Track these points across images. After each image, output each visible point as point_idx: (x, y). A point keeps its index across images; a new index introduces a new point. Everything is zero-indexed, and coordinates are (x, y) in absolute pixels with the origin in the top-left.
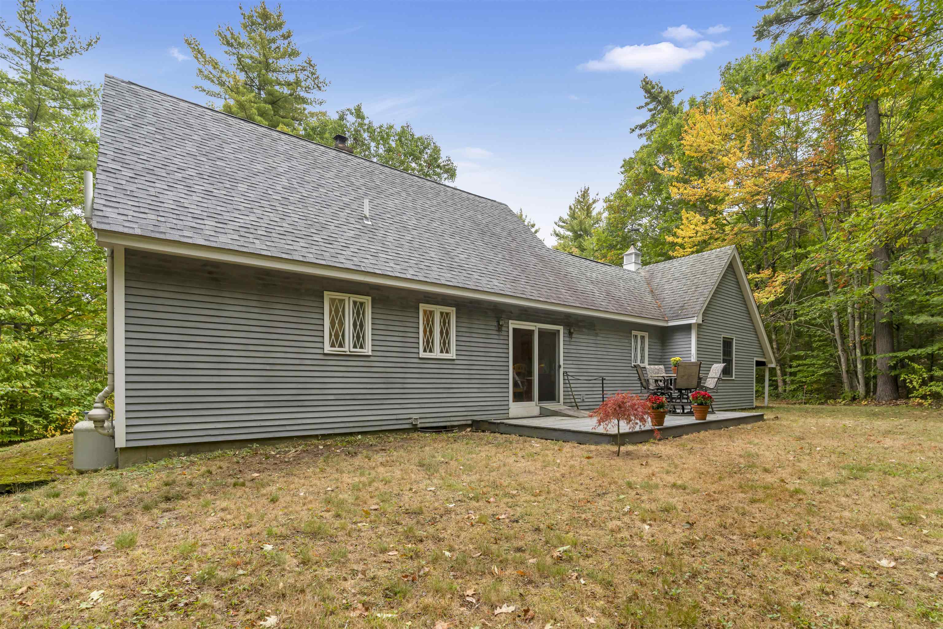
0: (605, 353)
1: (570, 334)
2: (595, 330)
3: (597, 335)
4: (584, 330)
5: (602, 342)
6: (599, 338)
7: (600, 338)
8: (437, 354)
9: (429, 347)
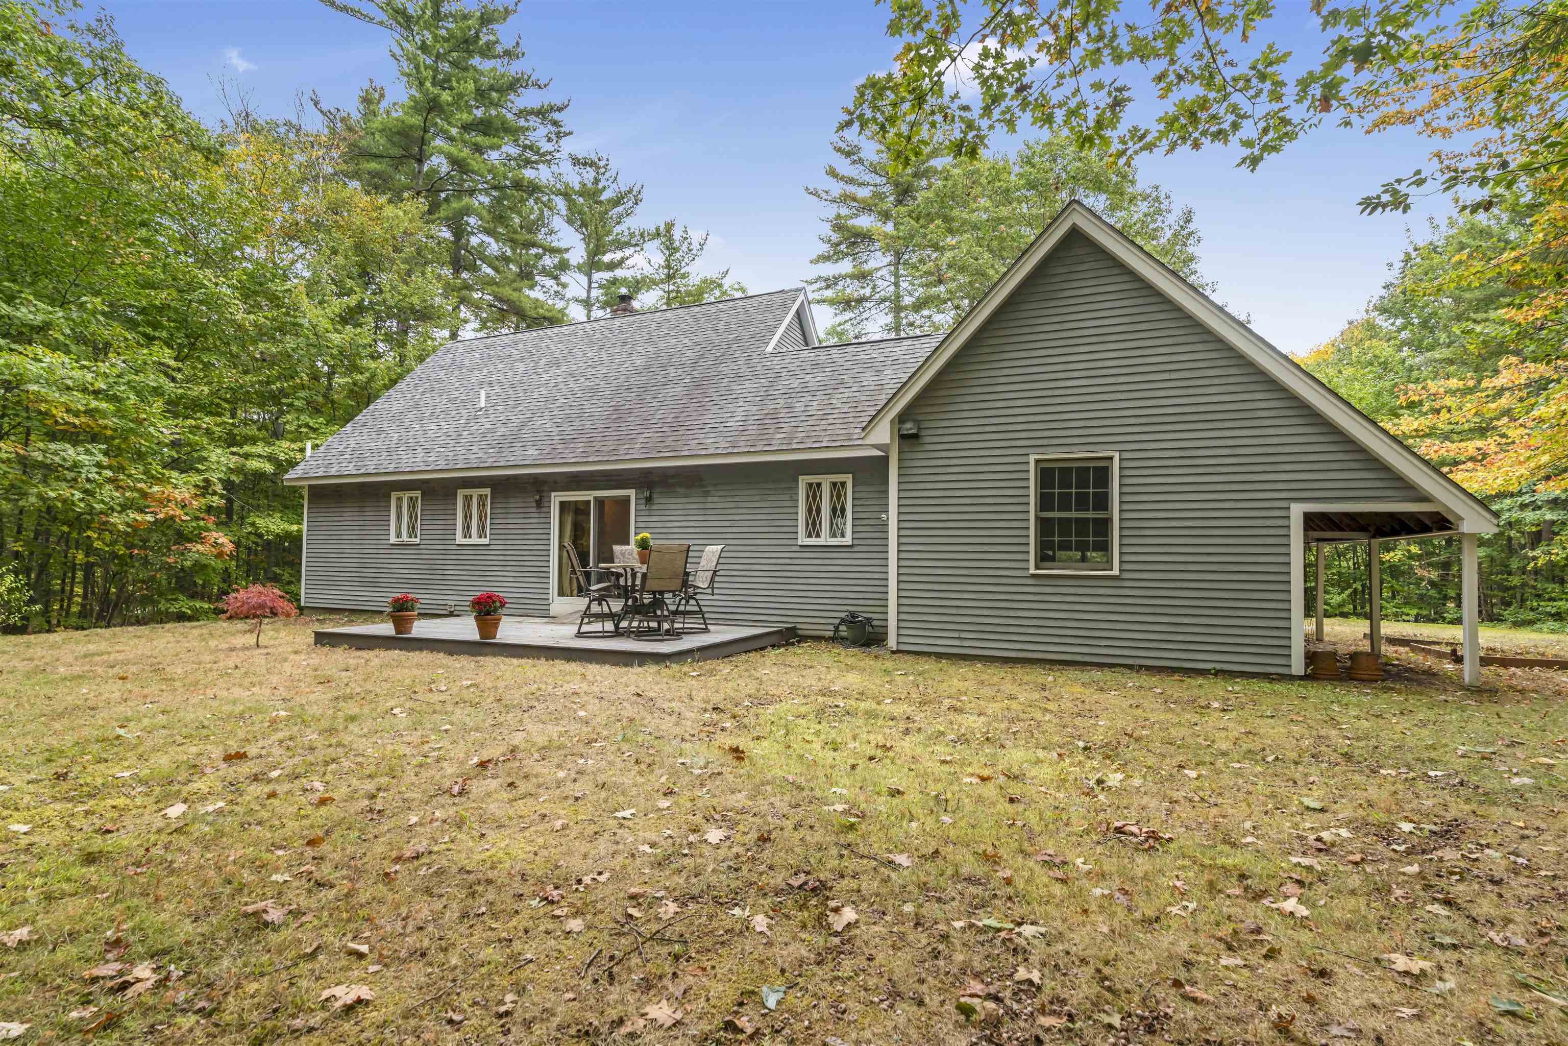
0: (727, 524)
1: (649, 500)
2: (702, 486)
3: (707, 494)
4: (678, 490)
5: (721, 505)
6: (710, 499)
7: (716, 499)
8: (475, 540)
9: (467, 533)
